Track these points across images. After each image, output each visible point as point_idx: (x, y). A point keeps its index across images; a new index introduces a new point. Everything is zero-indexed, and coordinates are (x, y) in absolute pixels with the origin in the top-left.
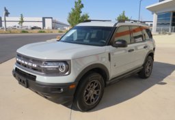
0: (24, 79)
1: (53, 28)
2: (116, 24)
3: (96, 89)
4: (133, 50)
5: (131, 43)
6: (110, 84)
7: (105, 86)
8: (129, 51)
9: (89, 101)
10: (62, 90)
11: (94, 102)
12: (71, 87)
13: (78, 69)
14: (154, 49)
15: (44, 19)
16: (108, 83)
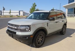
0: (11, 34)
1: (23, 15)
2: (50, 11)
3: (42, 38)
4: (57, 22)
5: (56, 19)
6: (48, 36)
7: (46, 37)
8: (56, 22)
9: (39, 43)
10: (27, 38)
11: (41, 44)
12: (31, 37)
13: (34, 29)
14: (67, 22)
15: (19, 11)
16: (47, 36)
